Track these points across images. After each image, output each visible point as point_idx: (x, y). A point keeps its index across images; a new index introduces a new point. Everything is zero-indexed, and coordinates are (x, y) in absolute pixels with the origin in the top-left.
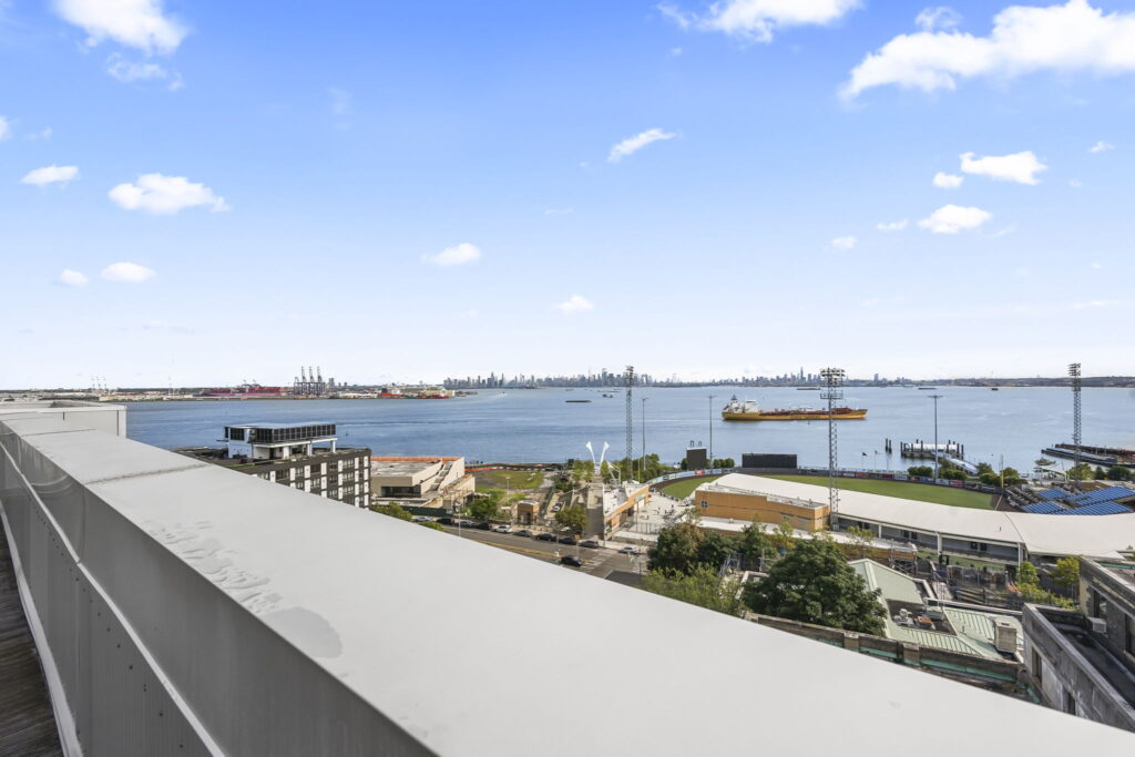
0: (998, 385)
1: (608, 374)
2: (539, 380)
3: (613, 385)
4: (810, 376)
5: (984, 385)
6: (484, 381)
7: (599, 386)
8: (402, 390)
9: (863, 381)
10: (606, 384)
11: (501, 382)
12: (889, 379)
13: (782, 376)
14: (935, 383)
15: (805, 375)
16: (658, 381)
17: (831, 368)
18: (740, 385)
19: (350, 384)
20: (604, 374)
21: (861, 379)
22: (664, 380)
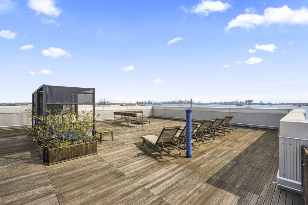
0: (301, 105)
1: (181, 101)
2: (162, 102)
3: (182, 104)
4: (240, 102)
5: (296, 105)
6: (147, 102)
7: (179, 104)
8: (126, 105)
9: (257, 104)
10: (180, 104)
11: (152, 102)
12: (265, 103)
13: (232, 102)
14: (280, 104)
15: (239, 102)
16: (195, 103)
17: (249, 100)
18: (219, 104)
19: (112, 103)
20: (180, 101)
21: (256, 103)
22: (197, 102)
